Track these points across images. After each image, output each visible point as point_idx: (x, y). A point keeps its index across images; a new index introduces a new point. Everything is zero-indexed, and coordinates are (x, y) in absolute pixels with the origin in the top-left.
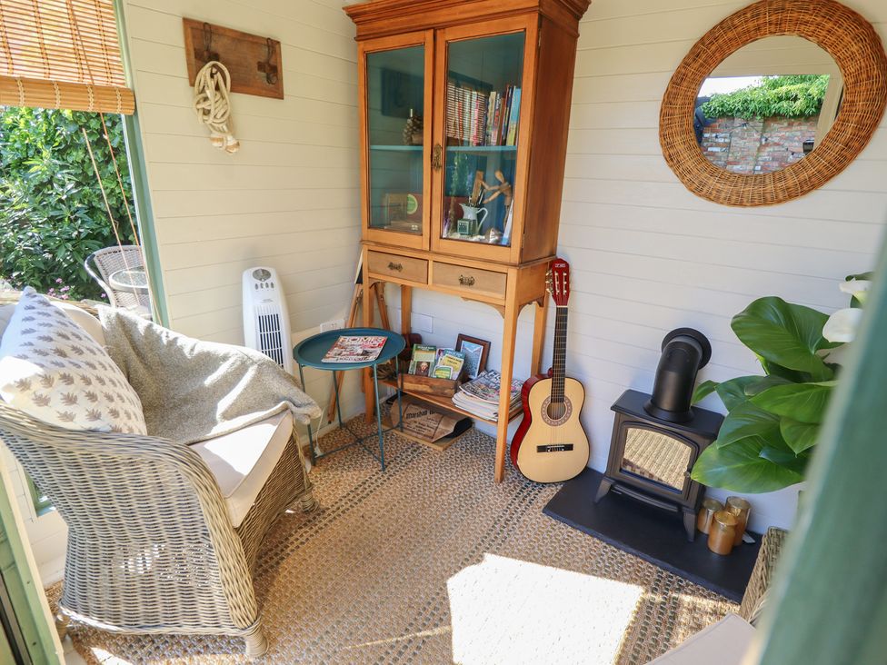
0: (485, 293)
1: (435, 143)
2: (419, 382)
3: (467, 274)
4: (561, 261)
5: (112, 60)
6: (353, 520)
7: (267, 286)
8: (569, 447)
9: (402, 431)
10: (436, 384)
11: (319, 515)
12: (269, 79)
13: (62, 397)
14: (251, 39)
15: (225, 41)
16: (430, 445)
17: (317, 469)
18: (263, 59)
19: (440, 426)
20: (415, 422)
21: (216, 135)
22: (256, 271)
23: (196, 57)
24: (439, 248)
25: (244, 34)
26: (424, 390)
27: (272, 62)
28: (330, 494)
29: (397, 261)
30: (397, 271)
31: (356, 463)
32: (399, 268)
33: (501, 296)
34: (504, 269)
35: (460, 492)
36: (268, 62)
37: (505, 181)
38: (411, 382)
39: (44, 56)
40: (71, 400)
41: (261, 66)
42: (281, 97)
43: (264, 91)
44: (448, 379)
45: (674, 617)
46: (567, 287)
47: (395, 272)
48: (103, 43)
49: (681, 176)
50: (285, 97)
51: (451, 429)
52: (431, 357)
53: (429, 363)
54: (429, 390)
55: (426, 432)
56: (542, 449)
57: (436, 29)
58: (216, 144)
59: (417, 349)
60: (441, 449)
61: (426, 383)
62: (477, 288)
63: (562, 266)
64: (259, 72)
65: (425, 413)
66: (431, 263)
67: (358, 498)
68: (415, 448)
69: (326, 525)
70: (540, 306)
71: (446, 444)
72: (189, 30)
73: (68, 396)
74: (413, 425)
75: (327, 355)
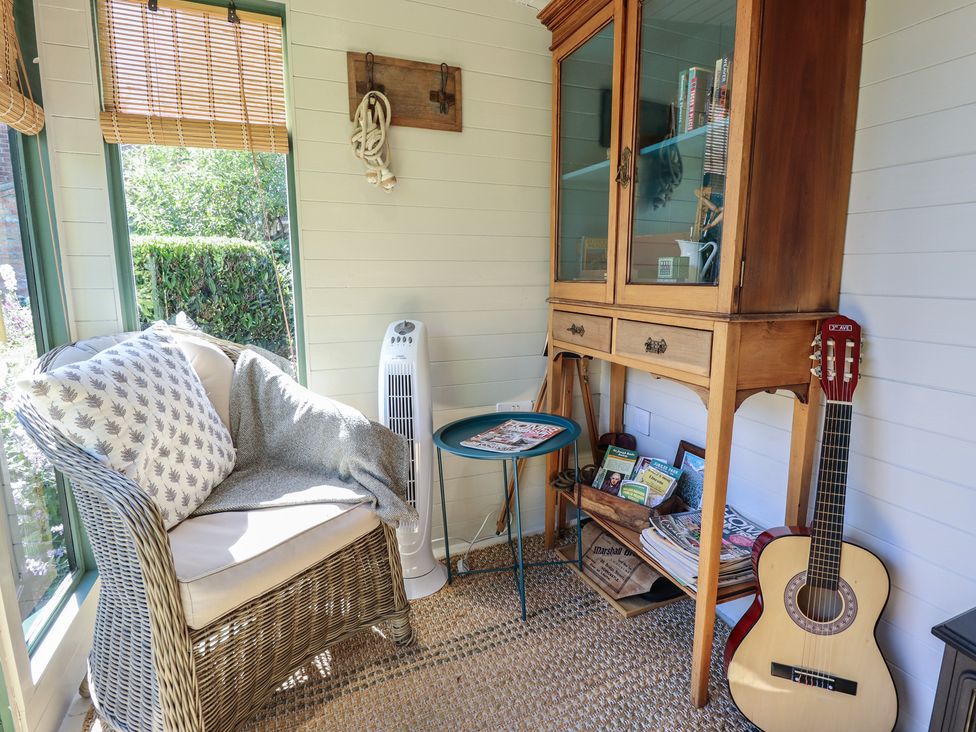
0: (681, 366)
1: (623, 148)
2: (600, 500)
3: (657, 335)
4: (845, 320)
5: (275, 101)
6: (443, 680)
7: (405, 340)
8: (848, 687)
9: (582, 570)
10: (624, 509)
11: (410, 653)
12: (443, 110)
13: (77, 416)
14: (424, 67)
15: (393, 71)
16: (612, 602)
17: (449, 589)
18: (437, 88)
19: (634, 577)
20: (603, 561)
21: (371, 169)
22: (399, 325)
23: (357, 90)
24: (624, 299)
25: (416, 63)
27: (449, 90)
28: (442, 629)
29: (580, 321)
30: (579, 337)
31: (500, 597)
32: (581, 331)
33: (703, 370)
34: (707, 324)
35: (621, 698)
36: (443, 91)
38: (590, 499)
39: (212, 100)
40: (86, 423)
41: (434, 96)
42: (459, 129)
43: (437, 124)
44: (641, 504)
46: (854, 369)
47: (577, 338)
48: (269, 85)
50: (464, 130)
51: (647, 587)
52: (628, 467)
53: (622, 476)
54: (614, 517)
55: (611, 581)
56: (781, 670)
58: (371, 180)
59: (612, 453)
60: (624, 614)
61: (609, 503)
62: (670, 358)
63: (845, 328)
64: (432, 103)
65: (618, 552)
66: (615, 321)
67: (470, 647)
68: (590, 601)
69: (408, 671)
70: (802, 401)
71: (635, 608)
72: (353, 63)
73: (85, 418)
74: (599, 565)
75: (472, 439)
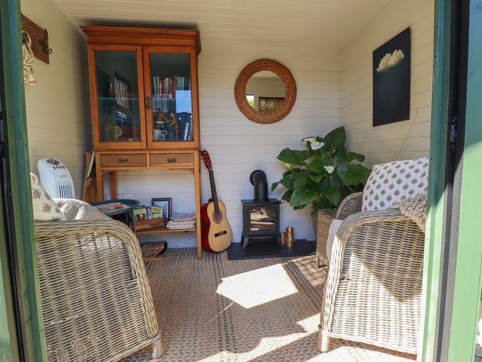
0: (183, 164)
2: (142, 224)
3: (171, 157)
4: (205, 151)
7: (61, 167)
8: (225, 232)
10: (154, 222)
12: (44, 50)
14: (36, 26)
16: (153, 259)
18: (41, 39)
19: (155, 248)
22: (49, 160)
24: (152, 147)
26: (147, 227)
27: (45, 42)
29: (124, 157)
30: (125, 163)
32: (125, 161)
33: (191, 164)
34: (192, 152)
37: (175, 117)
38: (138, 225)
41: (40, 43)
42: (48, 63)
43: (41, 57)
44: (158, 218)
45: (295, 266)
47: (123, 164)
49: (246, 115)
50: (50, 63)
51: (162, 248)
52: (144, 211)
53: (144, 214)
54: (150, 227)
55: (148, 254)
56: (216, 235)
57: (143, 46)
61: (147, 223)
62: (178, 163)
63: (206, 153)
64: (39, 45)
66: (148, 155)
